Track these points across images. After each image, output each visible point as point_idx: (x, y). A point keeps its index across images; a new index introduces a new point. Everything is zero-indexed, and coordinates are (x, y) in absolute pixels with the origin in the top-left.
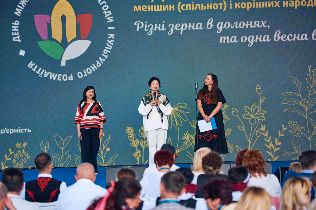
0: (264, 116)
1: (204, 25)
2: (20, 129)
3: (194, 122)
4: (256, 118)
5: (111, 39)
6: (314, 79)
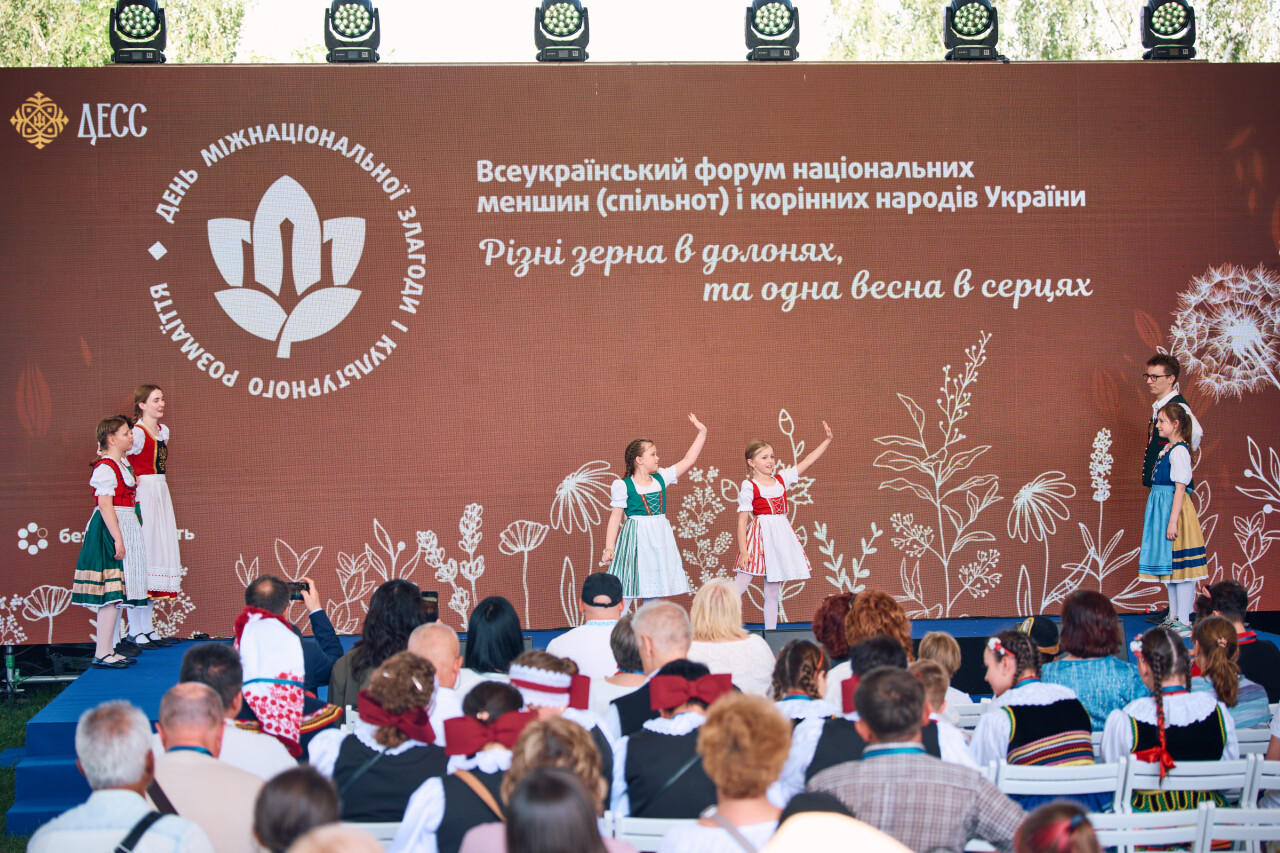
1: (669, 252)
6: (957, 402)
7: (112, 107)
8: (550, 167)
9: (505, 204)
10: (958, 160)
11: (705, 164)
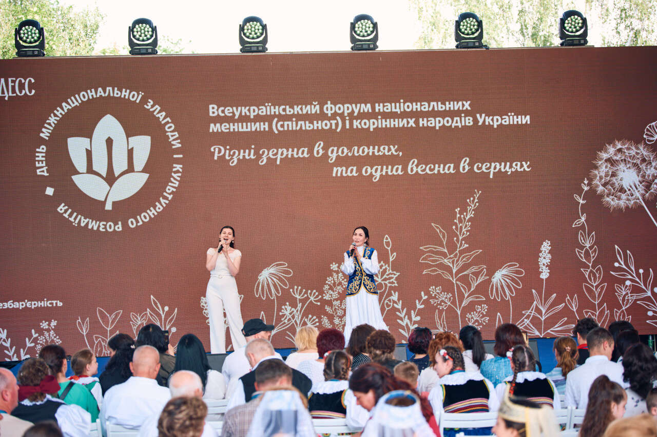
0: (395, 280)
1: (311, 151)
2: (47, 301)
3: (297, 289)
4: (384, 283)
5: (178, 172)
6: (463, 227)
7: (16, 79)
8: (247, 108)
9: (224, 128)
10: (462, 101)
11: (329, 105)
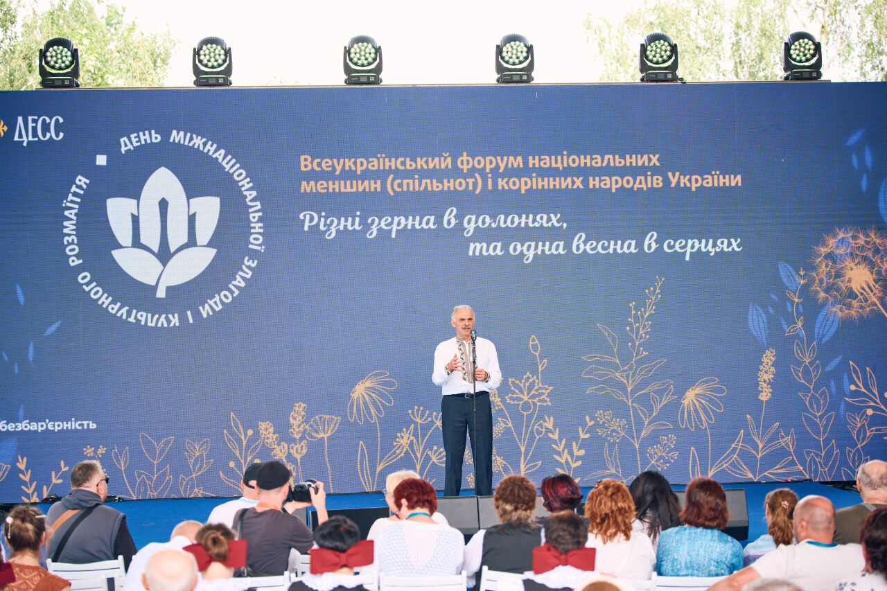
0: (548, 397)
1: (439, 220)
2: (76, 421)
4: (532, 402)
6: (641, 328)
7: (39, 118)
8: (353, 160)
9: (320, 187)
10: (648, 153)
11: (465, 157)
